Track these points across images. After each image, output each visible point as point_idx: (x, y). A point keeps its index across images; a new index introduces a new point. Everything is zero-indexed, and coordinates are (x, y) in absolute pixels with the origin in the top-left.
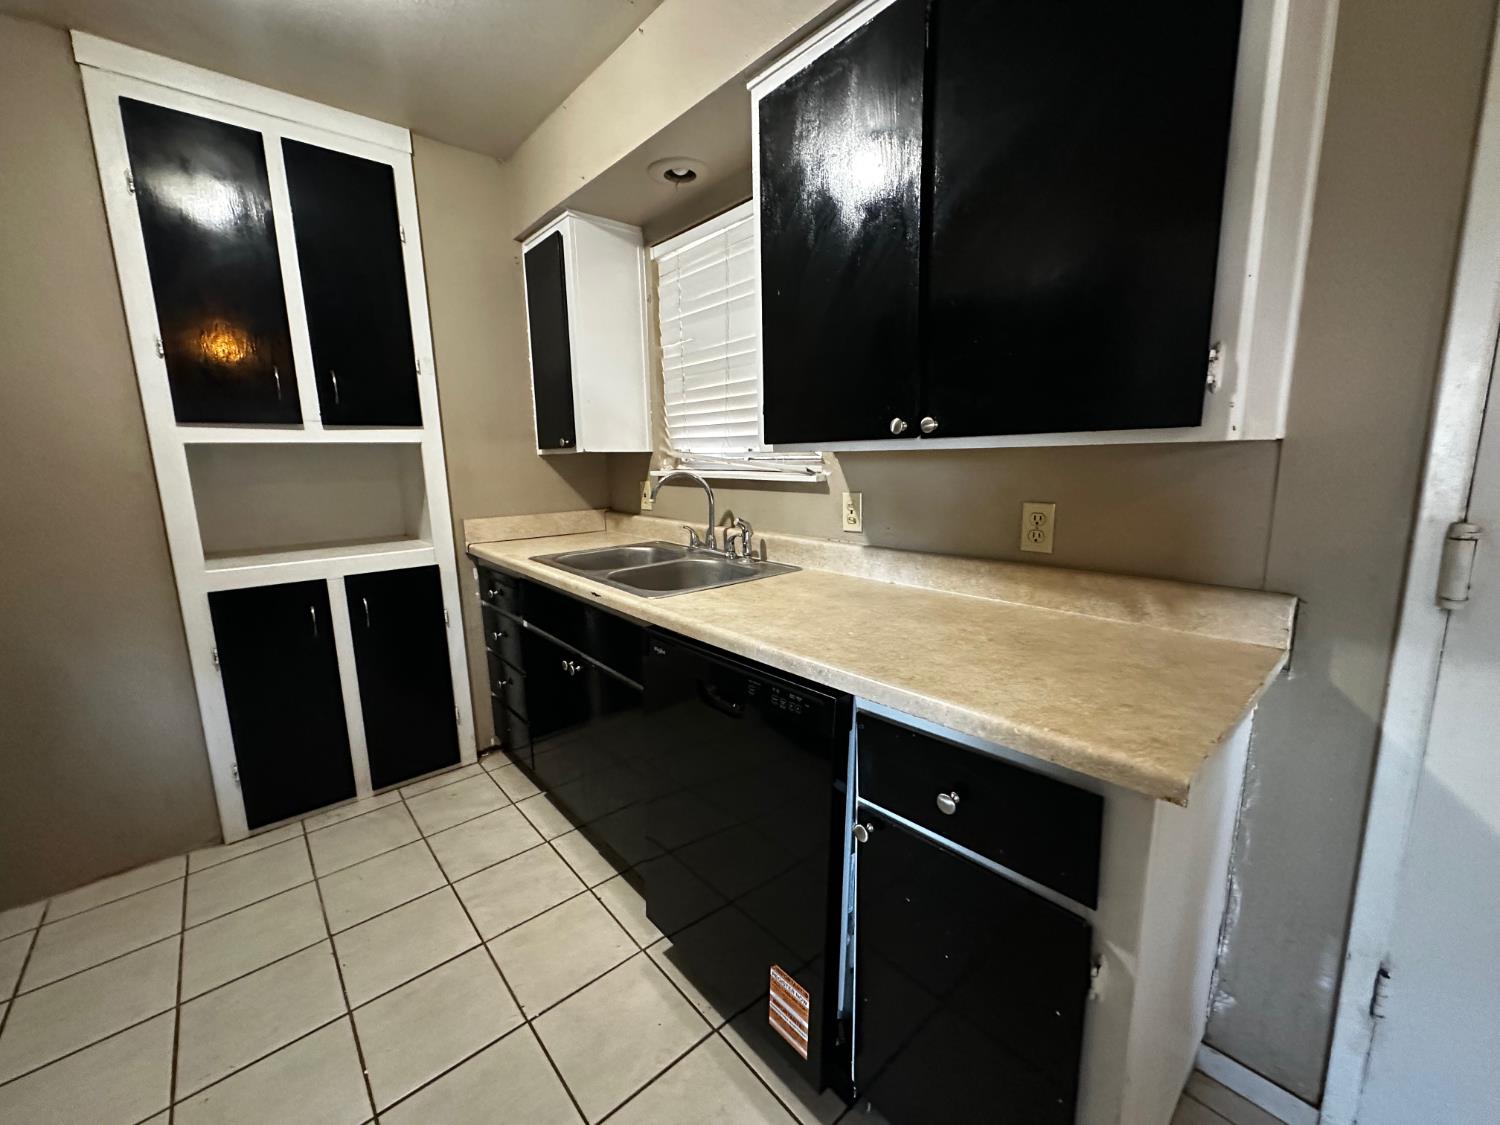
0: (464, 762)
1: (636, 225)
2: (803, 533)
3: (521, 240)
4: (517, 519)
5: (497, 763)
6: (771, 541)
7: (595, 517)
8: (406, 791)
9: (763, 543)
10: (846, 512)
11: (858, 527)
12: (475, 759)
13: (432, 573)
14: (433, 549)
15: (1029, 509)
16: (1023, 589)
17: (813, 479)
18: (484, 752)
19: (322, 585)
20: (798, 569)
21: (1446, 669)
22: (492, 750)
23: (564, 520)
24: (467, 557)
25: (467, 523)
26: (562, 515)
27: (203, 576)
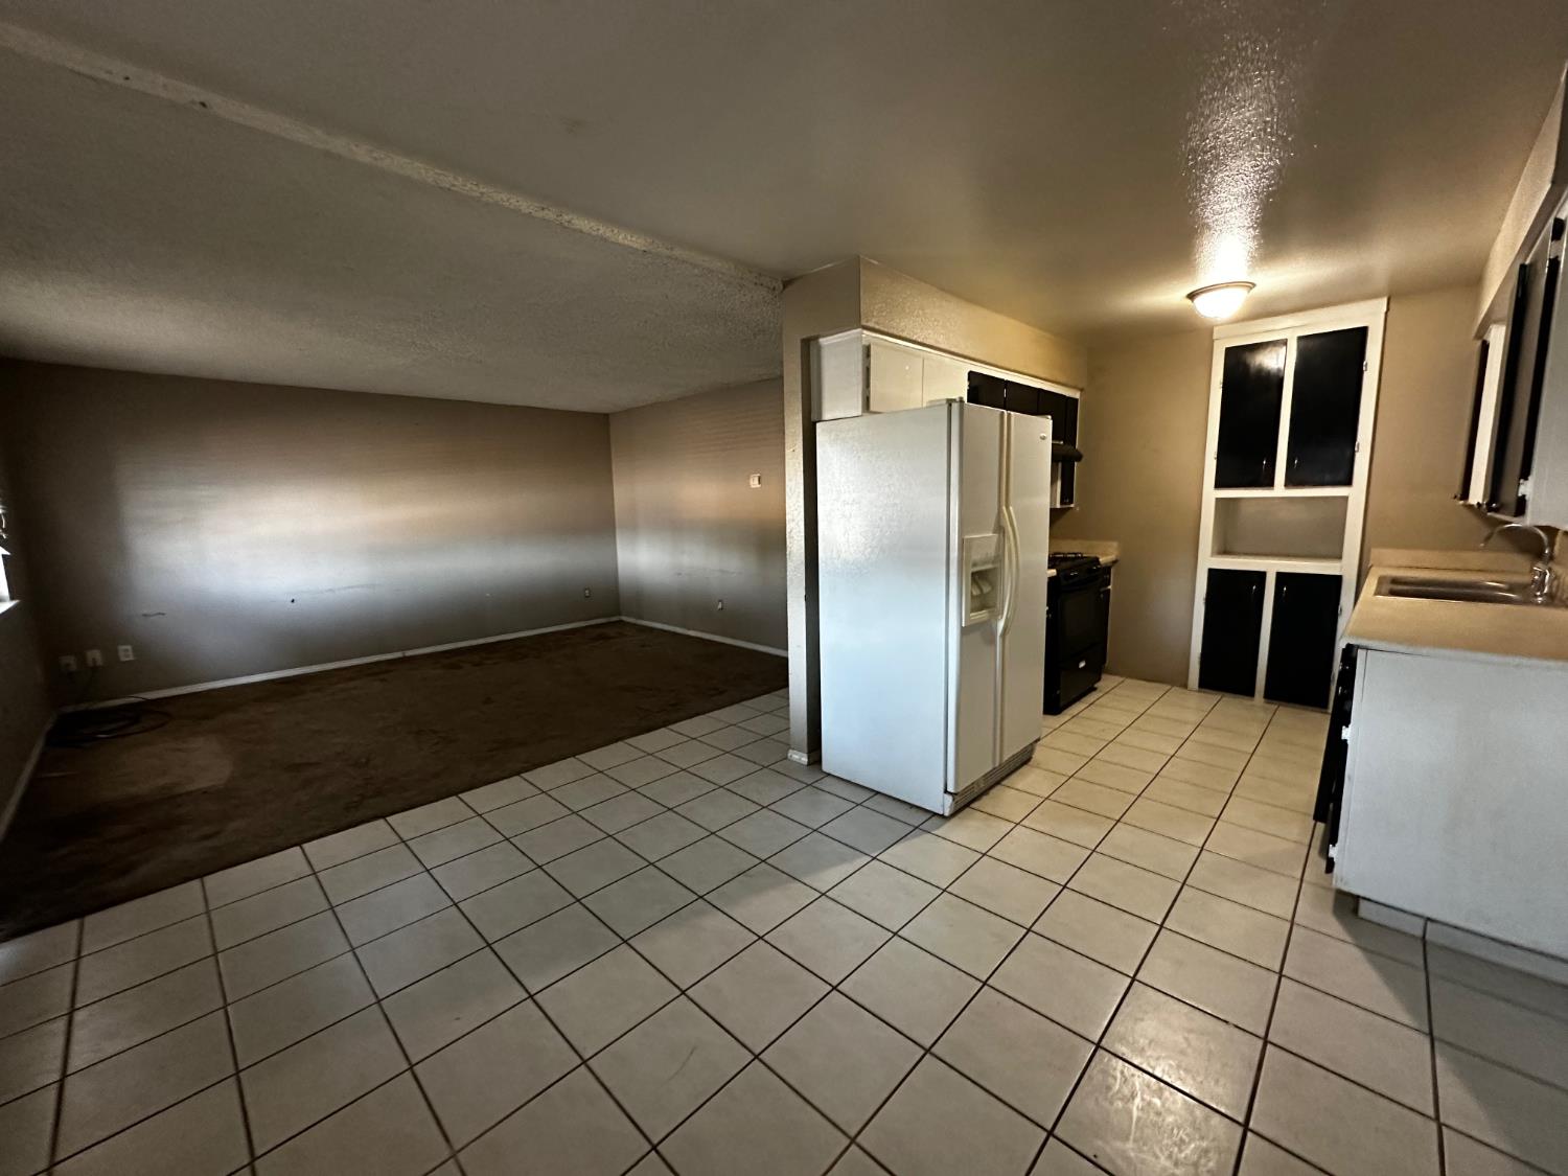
0: (1328, 711)
3: (1476, 338)
8: (1282, 707)
13: (1337, 580)
14: (1344, 567)
19: (1263, 574)
25: (1374, 551)
27: (1209, 560)
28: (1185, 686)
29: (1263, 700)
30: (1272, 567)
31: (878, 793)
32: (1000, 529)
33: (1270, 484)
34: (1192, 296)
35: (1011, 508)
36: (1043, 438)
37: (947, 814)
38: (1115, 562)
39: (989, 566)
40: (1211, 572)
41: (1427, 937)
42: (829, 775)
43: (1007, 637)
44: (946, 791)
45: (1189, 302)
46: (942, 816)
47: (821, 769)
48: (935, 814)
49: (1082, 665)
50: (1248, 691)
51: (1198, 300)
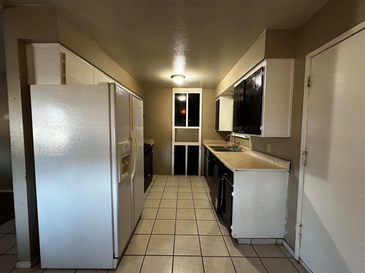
0: (199, 175)
1: (232, 96)
2: (246, 146)
3: (216, 99)
4: (211, 140)
5: (203, 177)
6: (242, 147)
7: (224, 141)
8: (191, 176)
9: (241, 147)
10: (250, 143)
11: (251, 146)
12: (200, 175)
13: (198, 147)
14: (199, 144)
15: (268, 145)
16: (265, 158)
17: (246, 138)
18: (202, 175)
19: (185, 146)
20: (244, 152)
21: (305, 175)
22: (203, 175)
23: (218, 141)
24: (203, 145)
25: (204, 140)
26: (218, 140)
27: (174, 144)
28: (171, 175)
29: (187, 175)
30: (187, 144)
31: (77, 269)
32: (131, 139)
33: (185, 126)
34: (172, 77)
35: (134, 131)
36: (141, 108)
37: (115, 268)
38: (153, 145)
39: (128, 154)
40: (175, 146)
41: (252, 244)
42: (46, 269)
43: (135, 179)
44: (114, 258)
45: (171, 79)
46: (113, 269)
47: (41, 268)
48: (109, 270)
49: (149, 175)
50: (184, 174)
51: (174, 78)
